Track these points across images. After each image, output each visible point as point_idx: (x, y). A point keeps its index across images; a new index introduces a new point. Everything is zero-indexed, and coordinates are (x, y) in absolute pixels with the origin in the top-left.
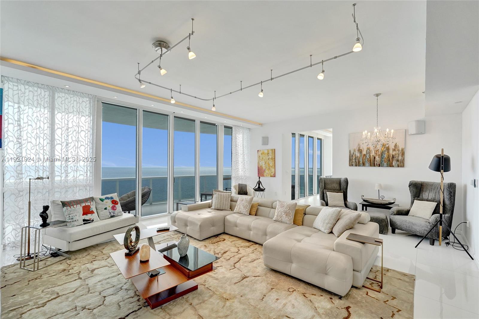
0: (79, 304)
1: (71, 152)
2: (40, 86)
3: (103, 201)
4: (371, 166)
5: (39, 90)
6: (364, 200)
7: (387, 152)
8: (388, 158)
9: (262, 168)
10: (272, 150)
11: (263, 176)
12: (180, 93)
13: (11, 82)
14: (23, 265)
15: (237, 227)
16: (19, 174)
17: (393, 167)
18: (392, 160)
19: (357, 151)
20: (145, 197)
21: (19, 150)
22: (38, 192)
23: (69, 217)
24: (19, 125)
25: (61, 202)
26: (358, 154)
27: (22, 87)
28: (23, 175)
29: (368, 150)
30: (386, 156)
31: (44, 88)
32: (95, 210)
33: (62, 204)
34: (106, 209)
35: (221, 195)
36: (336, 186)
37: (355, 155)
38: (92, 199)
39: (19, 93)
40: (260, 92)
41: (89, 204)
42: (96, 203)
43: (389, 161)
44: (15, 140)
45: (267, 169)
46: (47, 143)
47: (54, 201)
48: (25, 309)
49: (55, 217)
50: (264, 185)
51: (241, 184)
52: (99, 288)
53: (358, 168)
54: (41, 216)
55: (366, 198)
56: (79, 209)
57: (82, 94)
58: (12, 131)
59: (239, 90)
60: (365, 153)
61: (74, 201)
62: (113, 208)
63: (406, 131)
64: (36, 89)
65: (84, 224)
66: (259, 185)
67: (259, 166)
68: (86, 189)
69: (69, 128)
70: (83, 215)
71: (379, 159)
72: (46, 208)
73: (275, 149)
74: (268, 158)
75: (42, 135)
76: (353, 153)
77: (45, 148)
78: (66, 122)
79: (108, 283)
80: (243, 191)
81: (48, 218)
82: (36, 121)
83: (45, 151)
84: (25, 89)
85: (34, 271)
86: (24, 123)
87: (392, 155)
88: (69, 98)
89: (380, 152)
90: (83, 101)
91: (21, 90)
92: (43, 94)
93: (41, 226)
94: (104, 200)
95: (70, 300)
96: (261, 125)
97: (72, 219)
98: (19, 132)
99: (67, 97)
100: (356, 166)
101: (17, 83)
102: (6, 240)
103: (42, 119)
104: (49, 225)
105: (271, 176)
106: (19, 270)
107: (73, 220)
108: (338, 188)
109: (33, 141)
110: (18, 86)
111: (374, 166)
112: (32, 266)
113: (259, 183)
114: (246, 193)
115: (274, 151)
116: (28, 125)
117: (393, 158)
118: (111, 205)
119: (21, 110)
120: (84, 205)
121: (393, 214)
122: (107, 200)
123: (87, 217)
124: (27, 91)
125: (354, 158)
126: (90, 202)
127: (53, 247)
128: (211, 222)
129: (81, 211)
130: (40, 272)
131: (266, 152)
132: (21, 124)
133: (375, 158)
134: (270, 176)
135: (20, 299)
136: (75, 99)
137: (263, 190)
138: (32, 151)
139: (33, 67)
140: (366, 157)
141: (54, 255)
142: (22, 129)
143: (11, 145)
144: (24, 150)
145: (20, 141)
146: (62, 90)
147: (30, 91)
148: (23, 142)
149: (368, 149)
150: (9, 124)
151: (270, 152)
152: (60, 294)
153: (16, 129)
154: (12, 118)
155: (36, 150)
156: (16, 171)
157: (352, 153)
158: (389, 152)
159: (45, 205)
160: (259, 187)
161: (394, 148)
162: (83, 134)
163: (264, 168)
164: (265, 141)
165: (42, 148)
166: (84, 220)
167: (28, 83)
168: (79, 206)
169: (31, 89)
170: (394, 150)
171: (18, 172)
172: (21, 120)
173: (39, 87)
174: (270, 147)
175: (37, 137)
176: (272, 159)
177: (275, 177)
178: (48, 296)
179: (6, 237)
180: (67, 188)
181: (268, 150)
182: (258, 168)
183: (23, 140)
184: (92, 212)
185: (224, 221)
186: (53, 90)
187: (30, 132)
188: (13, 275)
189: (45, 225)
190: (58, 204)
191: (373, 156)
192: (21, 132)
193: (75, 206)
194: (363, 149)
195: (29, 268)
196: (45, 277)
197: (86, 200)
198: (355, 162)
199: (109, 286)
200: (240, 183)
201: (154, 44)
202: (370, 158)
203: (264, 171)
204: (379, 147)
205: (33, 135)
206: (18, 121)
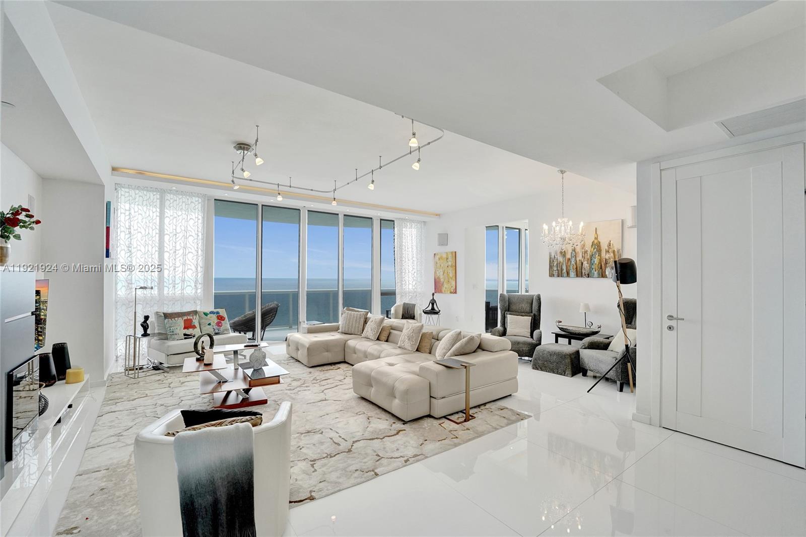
0: (160, 402)
1: (180, 260)
2: (149, 189)
3: (207, 316)
4: (577, 276)
5: (148, 194)
6: (561, 329)
7: (598, 255)
8: (600, 265)
9: (440, 280)
10: (452, 253)
11: (441, 292)
12: (290, 187)
13: (123, 188)
14: (127, 373)
15: (355, 353)
16: (128, 283)
17: (607, 277)
18: (606, 267)
19: (559, 254)
20: (270, 315)
21: (129, 259)
22: (147, 304)
23: (170, 329)
24: (130, 233)
25: (163, 313)
26: (561, 259)
27: (132, 192)
28: (133, 285)
29: (574, 252)
30: (596, 261)
31: (153, 191)
32: (197, 324)
33: (164, 316)
34: (209, 324)
35: (351, 315)
36: (526, 307)
37: (557, 259)
38: (195, 312)
39: (130, 200)
40: (369, 184)
41: (191, 318)
42: (199, 317)
43: (601, 268)
44: (126, 249)
45: (446, 281)
46: (156, 251)
47: (157, 312)
48: (119, 401)
49: (158, 330)
50: (439, 306)
51: (407, 304)
52: (181, 394)
53: (560, 279)
54: (142, 325)
55: (564, 325)
56: (180, 322)
57: (191, 195)
58: (123, 239)
59: (354, 181)
60: (570, 257)
61: (176, 314)
62: (219, 324)
63: (623, 222)
64: (145, 192)
65: (185, 338)
66: (433, 304)
67: (436, 277)
68: (195, 302)
69: (178, 233)
70: (185, 328)
71: (588, 265)
72: (147, 318)
73: (455, 252)
74: (447, 265)
75: (150, 242)
76: (555, 257)
77: (153, 256)
78: (174, 227)
79: (191, 392)
80: (408, 314)
81: (148, 328)
82: (145, 227)
83: (153, 260)
84: (136, 194)
85: (135, 378)
86: (134, 230)
87: (604, 260)
88: (178, 199)
89: (589, 255)
90: (192, 202)
91: (131, 196)
92: (152, 198)
93: (142, 335)
94: (208, 314)
95: (154, 399)
96: (438, 215)
97: (173, 332)
98: (129, 240)
99: (175, 199)
100: (558, 277)
101: (129, 188)
102: (118, 352)
103: (151, 225)
104: (149, 335)
105: (451, 293)
106: (124, 377)
107: (173, 334)
108: (528, 309)
109: (143, 249)
110: (129, 192)
111: (582, 276)
112: (133, 375)
113: (433, 302)
114: (413, 318)
115: (454, 254)
116: (138, 232)
117: (606, 263)
118: (216, 321)
119: (131, 217)
120: (186, 318)
121: (583, 347)
122: (212, 315)
123: (188, 332)
124: (137, 196)
125: (555, 264)
126: (193, 316)
127: (156, 361)
128: (326, 347)
129: (182, 325)
130: (139, 379)
131: (444, 256)
132: (132, 232)
133: (582, 264)
134: (449, 291)
135: (118, 394)
136: (184, 201)
137: (437, 313)
138: (141, 260)
139: (141, 174)
140: (571, 262)
141: (156, 368)
142: (132, 237)
143: (123, 253)
144: (134, 259)
145: (130, 249)
146: (170, 192)
147: (140, 196)
148: (133, 250)
149: (574, 250)
150: (121, 232)
151: (450, 256)
152: (148, 395)
153: (127, 236)
154: (124, 225)
155: (145, 258)
156: (127, 281)
157: (553, 257)
158: (601, 255)
159: (146, 315)
160: (433, 309)
161: (607, 248)
162: (191, 239)
163: (442, 280)
164: (443, 239)
165: (150, 256)
166: (185, 335)
167: (138, 188)
168: (180, 318)
169: (140, 194)
170: (607, 252)
171: (128, 282)
172: (132, 227)
173: (148, 191)
174: (450, 248)
175: (146, 245)
176: (452, 266)
177: (456, 293)
178: (139, 395)
179: (118, 349)
180: (174, 300)
181: (447, 253)
182: (435, 280)
183: (134, 248)
184: (194, 327)
185: (344, 346)
186: (162, 192)
187: (139, 239)
188: (117, 379)
189: (145, 335)
190: (161, 316)
191: (580, 260)
192: (131, 240)
193: (176, 319)
194: (568, 250)
195: (131, 376)
196: (141, 383)
197: (188, 313)
198: (557, 270)
199: (191, 394)
200: (406, 302)
201: (235, 147)
202: (576, 263)
203: (443, 284)
204: (588, 247)
205: (143, 242)
206: (128, 229)
